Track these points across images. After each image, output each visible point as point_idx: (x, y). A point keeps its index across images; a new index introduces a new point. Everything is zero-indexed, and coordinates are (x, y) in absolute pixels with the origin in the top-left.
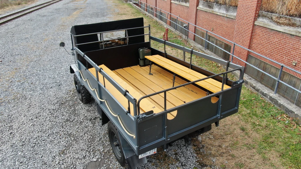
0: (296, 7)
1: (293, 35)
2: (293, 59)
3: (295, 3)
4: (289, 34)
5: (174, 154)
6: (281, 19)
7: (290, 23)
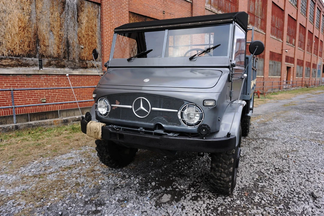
0: (21, 47)
2: (40, 97)
6: (4, 61)
7: (20, 63)
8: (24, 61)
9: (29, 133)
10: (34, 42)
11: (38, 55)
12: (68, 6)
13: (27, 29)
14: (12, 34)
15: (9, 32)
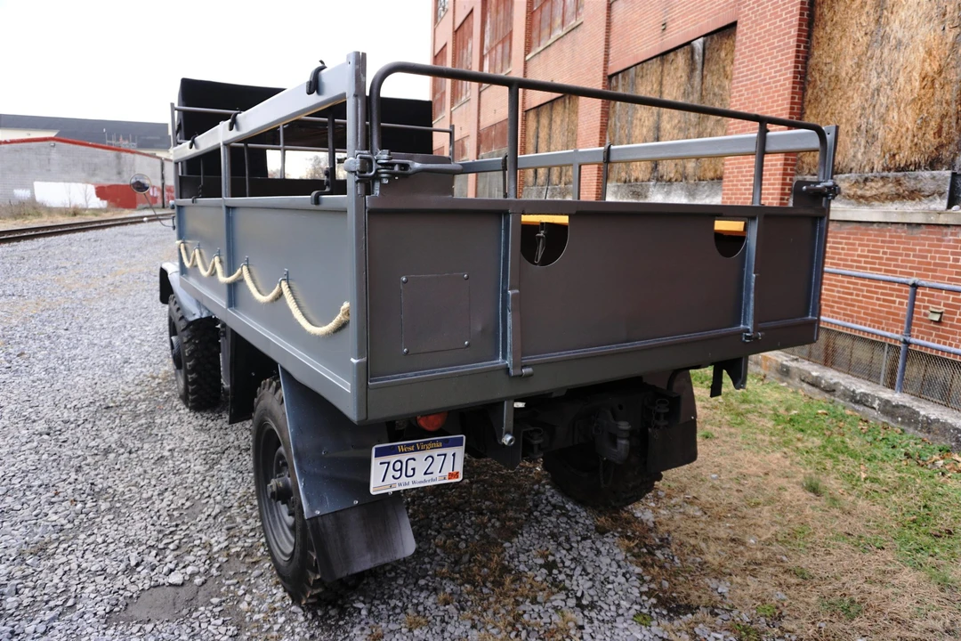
1: (919, 225)
3: (908, 129)
4: (903, 224)
5: (541, 566)
6: (869, 185)
7: (901, 191)
8: (913, 182)
13: (942, 76)
14: (903, 105)
15: (897, 102)
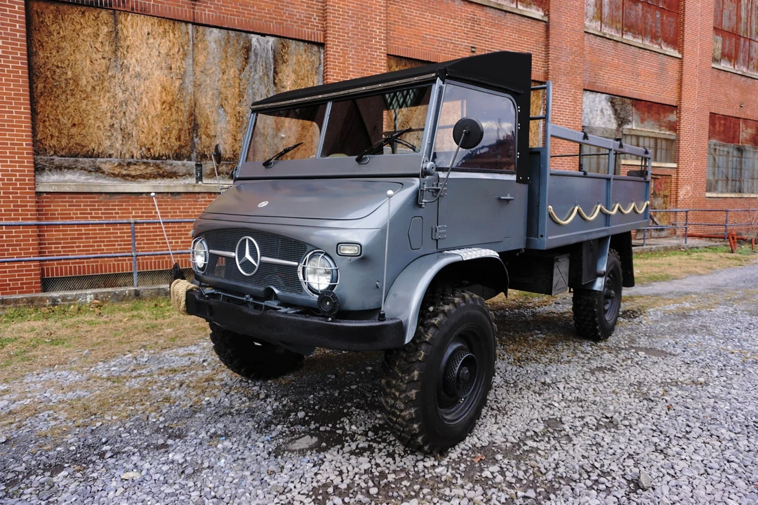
0: (164, 141)
4: (168, 193)
6: (132, 167)
7: (161, 172)
8: (169, 167)
9: (156, 305)
10: (189, 129)
11: (195, 154)
12: (256, 55)
13: (176, 105)
14: (150, 117)
15: (145, 114)
